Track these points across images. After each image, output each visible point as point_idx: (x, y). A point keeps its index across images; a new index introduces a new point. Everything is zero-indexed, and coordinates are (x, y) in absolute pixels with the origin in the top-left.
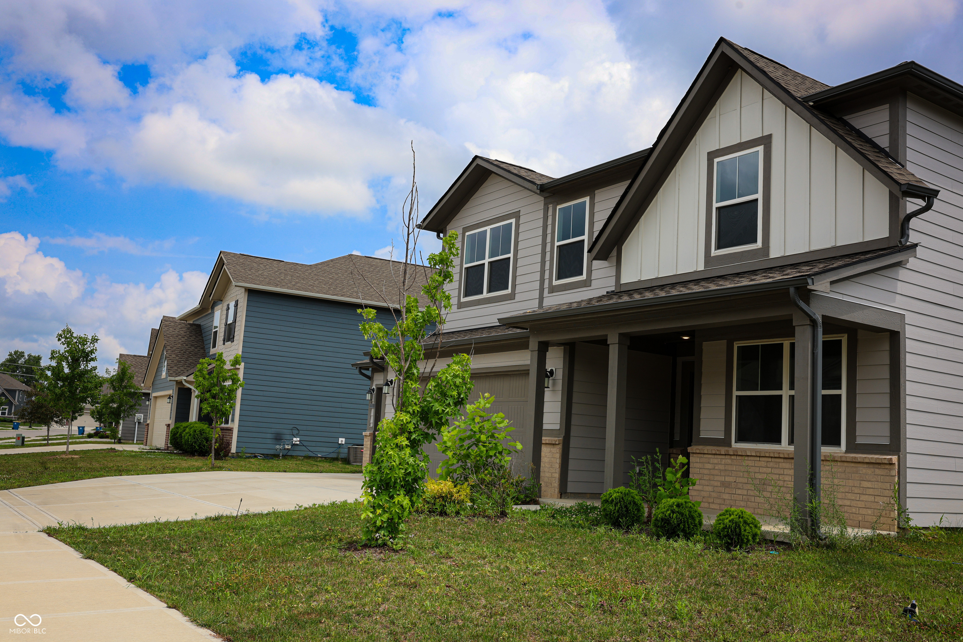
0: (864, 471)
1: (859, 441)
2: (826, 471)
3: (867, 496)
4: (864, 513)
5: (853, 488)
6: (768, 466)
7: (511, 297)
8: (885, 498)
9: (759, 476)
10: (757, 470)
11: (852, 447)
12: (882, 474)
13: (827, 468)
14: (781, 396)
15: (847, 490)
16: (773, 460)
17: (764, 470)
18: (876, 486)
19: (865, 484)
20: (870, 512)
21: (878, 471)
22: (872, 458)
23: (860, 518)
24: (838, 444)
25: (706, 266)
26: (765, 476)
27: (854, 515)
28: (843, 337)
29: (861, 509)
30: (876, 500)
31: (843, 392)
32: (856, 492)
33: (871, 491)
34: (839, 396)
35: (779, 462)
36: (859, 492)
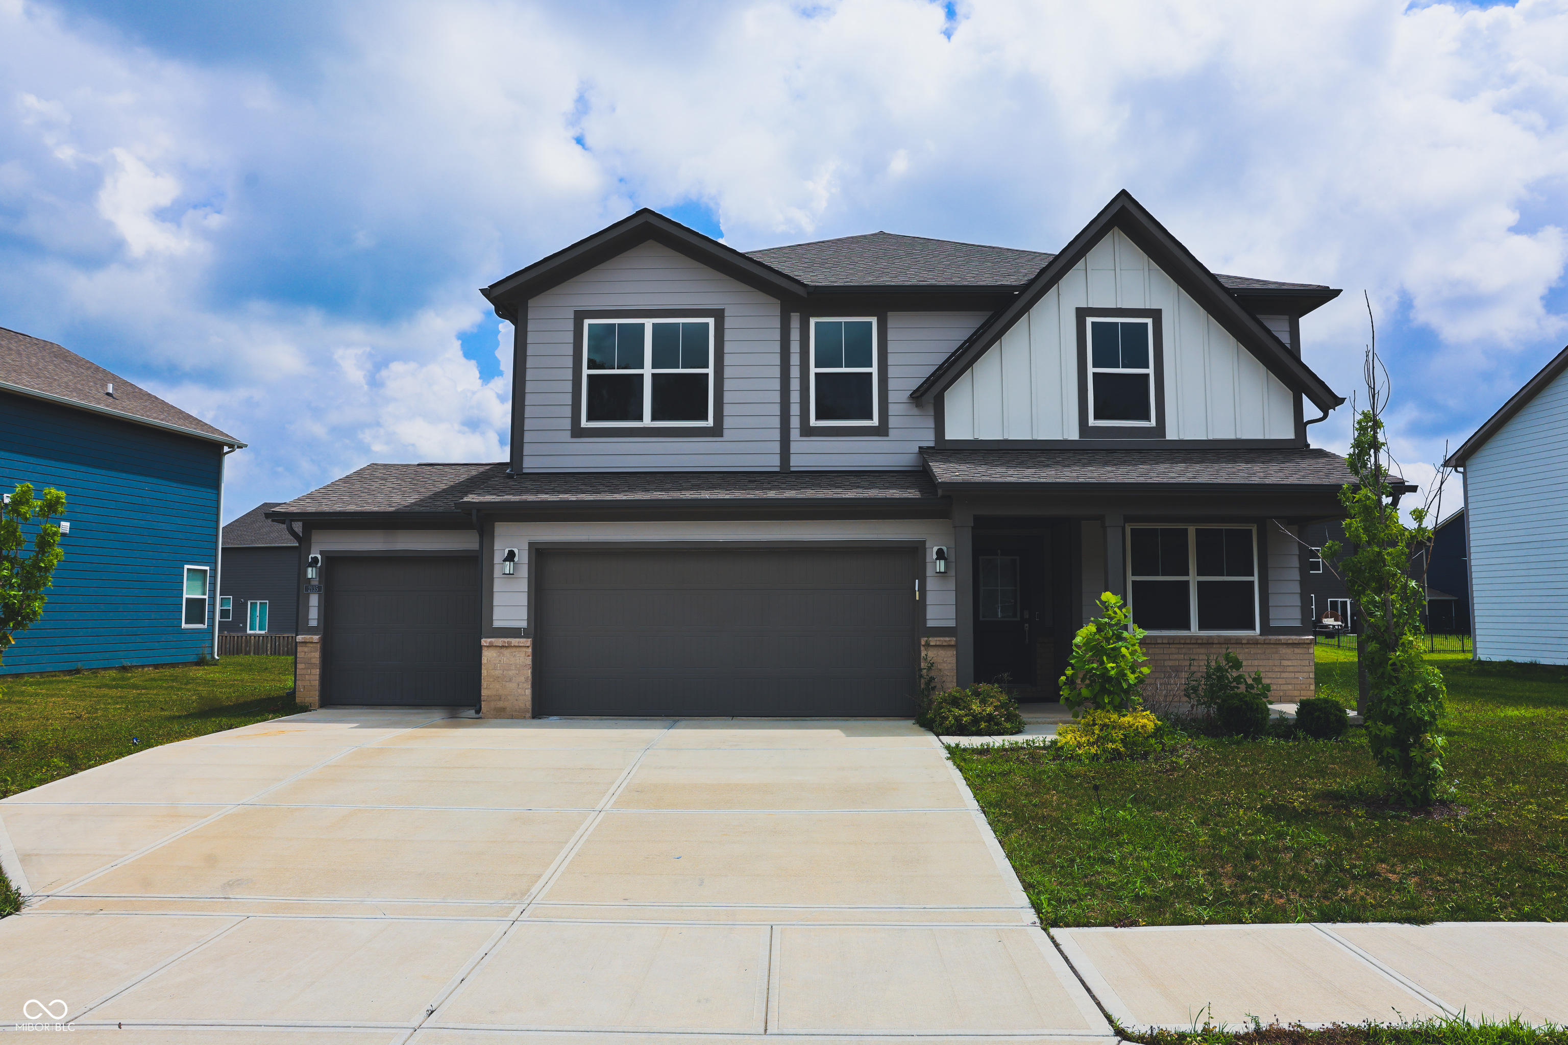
0: (1284, 651)
1: (1273, 624)
2: (1245, 653)
3: (1287, 673)
4: (1285, 689)
5: (1274, 668)
6: (1180, 652)
7: (717, 431)
8: (1305, 674)
9: (1170, 663)
10: (1167, 657)
11: (1266, 629)
12: (1301, 652)
13: (1247, 650)
14: (1188, 582)
15: (1267, 670)
16: (1185, 646)
17: (1176, 656)
18: (1296, 664)
19: (1285, 663)
20: (1290, 687)
21: (1297, 651)
22: (1295, 639)
23: (1282, 694)
24: (1253, 628)
25: (1081, 435)
26: (1177, 663)
27: (1276, 692)
28: (1253, 527)
29: (1282, 686)
30: (1296, 676)
31: (1255, 579)
32: (1276, 670)
33: (1291, 669)
34: (1253, 582)
35: (1193, 648)
36: (1279, 670)
